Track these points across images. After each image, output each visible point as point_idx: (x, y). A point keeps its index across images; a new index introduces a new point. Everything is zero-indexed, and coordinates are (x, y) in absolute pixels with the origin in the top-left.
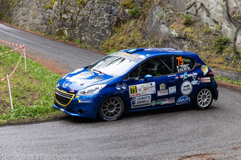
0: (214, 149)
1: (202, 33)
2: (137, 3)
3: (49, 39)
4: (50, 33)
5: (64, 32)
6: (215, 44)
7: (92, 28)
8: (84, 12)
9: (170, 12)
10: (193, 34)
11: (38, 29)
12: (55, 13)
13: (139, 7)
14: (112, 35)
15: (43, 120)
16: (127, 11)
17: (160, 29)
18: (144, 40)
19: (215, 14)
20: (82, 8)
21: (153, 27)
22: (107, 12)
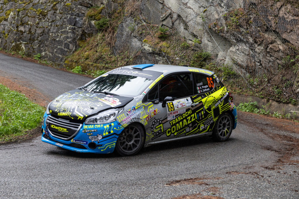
0: (205, 173)
1: (179, 48)
2: (104, 14)
3: (4, 54)
4: (5, 48)
5: (21, 46)
6: (194, 60)
7: (53, 42)
8: (45, 23)
9: (142, 24)
10: (169, 50)
12: (10, 25)
13: (107, 18)
14: (76, 50)
15: (3, 142)
16: (93, 23)
17: (131, 43)
18: (113, 56)
19: (194, 27)
20: (42, 19)
21: (123, 41)
22: (70, 24)
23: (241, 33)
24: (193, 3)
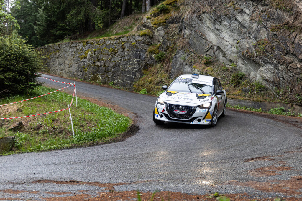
1: (220, 71)
2: (161, 50)
3: (85, 83)
4: (85, 79)
5: (98, 77)
6: (232, 79)
7: (123, 72)
8: (116, 59)
9: (191, 55)
10: (213, 72)
11: (74, 76)
12: (89, 61)
13: (163, 52)
14: (141, 77)
16: (153, 57)
17: (183, 69)
18: (170, 80)
19: (231, 55)
20: (114, 55)
21: (177, 68)
22: (136, 58)
23: (267, 57)
24: (229, 37)
